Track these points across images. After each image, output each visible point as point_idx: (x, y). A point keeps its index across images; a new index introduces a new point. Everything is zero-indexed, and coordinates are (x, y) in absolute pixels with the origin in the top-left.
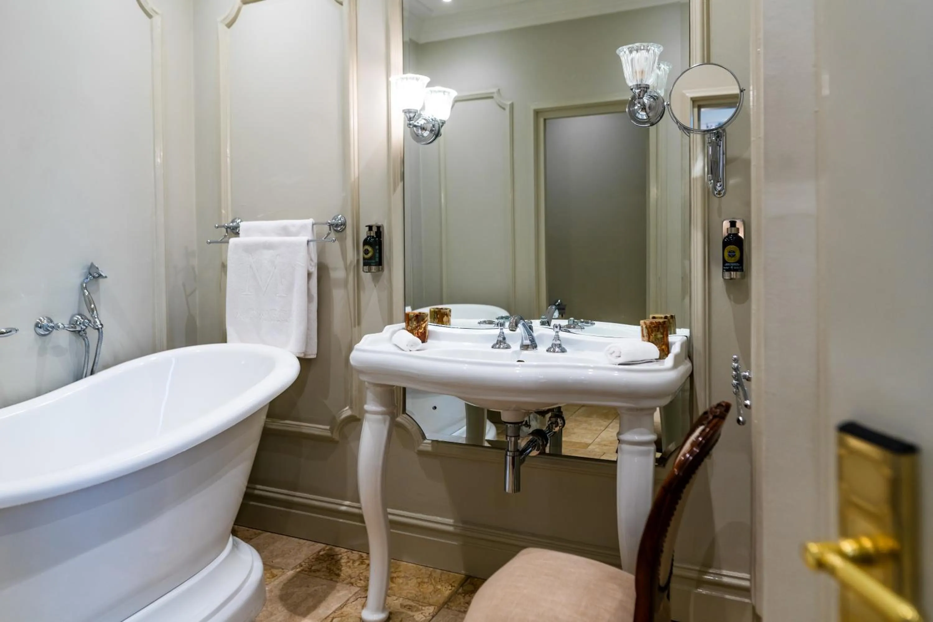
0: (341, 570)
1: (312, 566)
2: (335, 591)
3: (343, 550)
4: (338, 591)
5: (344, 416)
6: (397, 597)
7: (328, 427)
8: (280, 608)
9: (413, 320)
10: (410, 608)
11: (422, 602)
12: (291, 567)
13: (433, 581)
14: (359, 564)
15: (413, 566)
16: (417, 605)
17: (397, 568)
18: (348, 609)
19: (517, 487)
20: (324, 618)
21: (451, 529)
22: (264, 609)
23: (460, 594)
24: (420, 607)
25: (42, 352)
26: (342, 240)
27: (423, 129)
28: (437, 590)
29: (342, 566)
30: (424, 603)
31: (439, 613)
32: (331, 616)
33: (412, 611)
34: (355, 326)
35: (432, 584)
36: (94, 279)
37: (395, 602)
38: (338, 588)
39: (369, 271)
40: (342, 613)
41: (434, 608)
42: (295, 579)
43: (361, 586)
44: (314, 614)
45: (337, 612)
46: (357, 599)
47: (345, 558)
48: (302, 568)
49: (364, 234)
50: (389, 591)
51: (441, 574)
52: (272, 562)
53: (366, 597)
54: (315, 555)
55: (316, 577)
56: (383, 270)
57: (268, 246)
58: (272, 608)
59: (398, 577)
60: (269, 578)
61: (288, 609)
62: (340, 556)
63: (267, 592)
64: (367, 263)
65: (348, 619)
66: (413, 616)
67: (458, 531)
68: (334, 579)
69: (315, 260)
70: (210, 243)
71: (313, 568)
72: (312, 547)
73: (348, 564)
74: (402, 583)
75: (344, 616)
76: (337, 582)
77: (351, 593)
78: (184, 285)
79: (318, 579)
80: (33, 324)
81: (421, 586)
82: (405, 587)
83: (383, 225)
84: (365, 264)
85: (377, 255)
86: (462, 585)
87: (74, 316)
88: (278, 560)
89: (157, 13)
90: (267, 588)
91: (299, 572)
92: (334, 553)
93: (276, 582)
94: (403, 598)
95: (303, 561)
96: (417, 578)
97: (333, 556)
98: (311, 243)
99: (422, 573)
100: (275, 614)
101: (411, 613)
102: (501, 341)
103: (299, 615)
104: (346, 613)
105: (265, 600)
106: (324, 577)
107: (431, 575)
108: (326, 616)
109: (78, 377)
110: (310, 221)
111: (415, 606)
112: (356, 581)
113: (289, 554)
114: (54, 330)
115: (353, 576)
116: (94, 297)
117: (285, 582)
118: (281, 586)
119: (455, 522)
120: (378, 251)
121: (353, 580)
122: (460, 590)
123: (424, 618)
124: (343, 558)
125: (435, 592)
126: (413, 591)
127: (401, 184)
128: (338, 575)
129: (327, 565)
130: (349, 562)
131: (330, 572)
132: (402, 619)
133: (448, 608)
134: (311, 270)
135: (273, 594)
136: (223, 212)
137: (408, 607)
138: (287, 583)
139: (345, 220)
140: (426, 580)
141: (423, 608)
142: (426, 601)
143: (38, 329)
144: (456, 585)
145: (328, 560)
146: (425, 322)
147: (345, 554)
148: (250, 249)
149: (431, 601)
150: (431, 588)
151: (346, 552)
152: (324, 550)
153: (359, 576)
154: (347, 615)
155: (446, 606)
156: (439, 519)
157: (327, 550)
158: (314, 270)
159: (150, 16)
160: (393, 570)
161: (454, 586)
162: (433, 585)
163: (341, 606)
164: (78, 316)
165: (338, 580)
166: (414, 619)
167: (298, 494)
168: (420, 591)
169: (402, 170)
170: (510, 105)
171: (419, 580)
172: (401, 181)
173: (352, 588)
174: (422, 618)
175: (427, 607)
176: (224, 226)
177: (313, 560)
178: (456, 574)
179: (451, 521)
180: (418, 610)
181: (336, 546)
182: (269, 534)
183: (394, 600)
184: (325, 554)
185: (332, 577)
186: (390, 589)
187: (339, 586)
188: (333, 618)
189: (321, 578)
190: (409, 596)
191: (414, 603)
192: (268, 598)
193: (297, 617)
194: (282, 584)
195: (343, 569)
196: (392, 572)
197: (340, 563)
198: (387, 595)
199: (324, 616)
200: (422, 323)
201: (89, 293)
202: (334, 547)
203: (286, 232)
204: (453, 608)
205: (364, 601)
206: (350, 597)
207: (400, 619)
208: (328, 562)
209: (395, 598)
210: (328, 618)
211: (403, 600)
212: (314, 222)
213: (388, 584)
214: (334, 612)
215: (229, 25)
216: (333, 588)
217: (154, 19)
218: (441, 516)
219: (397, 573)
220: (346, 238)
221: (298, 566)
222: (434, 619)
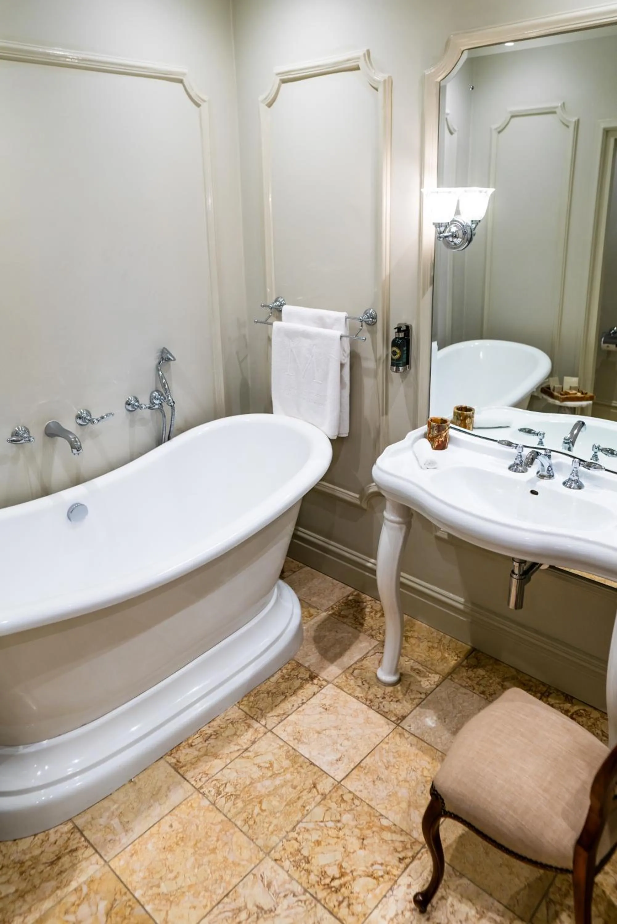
0: (365, 620)
1: (341, 611)
2: (358, 641)
3: (369, 598)
4: (361, 642)
5: (371, 490)
6: (408, 659)
7: (357, 496)
8: (313, 650)
9: (435, 428)
10: (419, 672)
11: (430, 669)
12: (325, 608)
13: (442, 648)
14: (380, 617)
15: (426, 627)
16: (425, 671)
17: (412, 627)
18: (367, 663)
19: (519, 605)
20: (347, 667)
21: (461, 607)
22: (301, 648)
23: (463, 666)
24: (428, 673)
25: (132, 423)
26: (373, 333)
27: (455, 236)
28: (444, 659)
29: (366, 615)
30: (432, 670)
31: (442, 684)
32: (353, 667)
33: (420, 676)
34: (383, 415)
35: (440, 650)
36: (166, 362)
37: (407, 664)
38: (360, 638)
39: (397, 370)
40: (362, 666)
41: (440, 677)
42: (327, 622)
43: (379, 640)
44: (339, 661)
45: (358, 663)
46: (375, 654)
47: (369, 607)
48: (333, 611)
49: (393, 334)
50: (402, 651)
51: (450, 641)
52: (310, 600)
53: (383, 653)
54: (344, 599)
55: (344, 623)
56: (410, 368)
57: (306, 335)
58: (307, 648)
59: (412, 637)
60: (307, 617)
61: (320, 652)
62: (365, 604)
63: (304, 631)
64: (395, 363)
65: (366, 673)
66: (420, 682)
67: (467, 610)
68: (358, 628)
69: (348, 351)
70: (257, 322)
71: (342, 613)
72: (343, 590)
73: (371, 614)
74: (414, 644)
75: (364, 669)
76: (360, 632)
77: (371, 646)
78: (237, 353)
79: (345, 626)
80: (124, 402)
81: (431, 651)
82: (417, 650)
83: (411, 326)
84: (393, 365)
85: (405, 356)
86: (467, 657)
87: (153, 392)
88: (314, 599)
89: (204, 101)
90: (304, 628)
91: (331, 615)
92: (360, 600)
93: (312, 622)
94: (414, 660)
95: (334, 604)
96: (429, 641)
97: (359, 602)
98: (344, 339)
99: (434, 637)
100: (309, 655)
101: (419, 679)
102: (517, 464)
103: (328, 660)
104: (365, 666)
105: (302, 639)
106: (350, 624)
107: (440, 640)
108: (349, 666)
109: (159, 442)
110: (343, 315)
111: (423, 671)
112: (376, 634)
113: (324, 594)
114: (139, 409)
115: (374, 628)
116: (166, 375)
117: (319, 623)
118: (315, 627)
119: (465, 601)
120: (405, 352)
121: (373, 633)
122: (465, 663)
123: (429, 686)
124: (368, 606)
125: (442, 660)
126: (424, 656)
127: (430, 289)
128: (362, 625)
129: (354, 612)
130: (372, 612)
131: (355, 620)
132: (411, 682)
133: (451, 679)
134: (343, 362)
135: (309, 634)
136: (268, 290)
137: (417, 671)
138: (321, 624)
139: (376, 314)
140: (436, 645)
141: (430, 675)
142: (433, 668)
143: (127, 406)
144: (462, 656)
145: (355, 606)
146: (446, 431)
147: (370, 602)
148: (292, 335)
149: (438, 669)
150: (439, 654)
151: (371, 600)
152: (353, 595)
153: (379, 629)
154: (366, 668)
155: (449, 677)
156: (451, 595)
157: (355, 595)
158: (347, 361)
159: (198, 105)
160: (408, 628)
161: (459, 657)
162: (441, 652)
163: (361, 658)
164: (155, 393)
165: (361, 630)
166: (421, 685)
167: (332, 543)
168: (429, 656)
169: (432, 274)
170: (575, 122)
171: (430, 644)
172: (430, 285)
173: (373, 640)
174: (428, 685)
175: (433, 675)
176: (268, 306)
177: (343, 604)
178: (463, 644)
179: (462, 600)
180: (425, 676)
181: (363, 593)
182: (309, 568)
183: (406, 662)
184: (353, 599)
185: (356, 626)
186: (404, 648)
187: (362, 636)
188: (355, 669)
189: (347, 624)
190: (420, 659)
191: (423, 668)
192: (305, 638)
193: (326, 662)
194: (317, 625)
195: (366, 618)
196: (407, 631)
197: (365, 612)
198: (400, 655)
199: (347, 665)
200: (443, 432)
201: (163, 374)
202: (361, 594)
203: (322, 323)
204: (456, 681)
205: (381, 657)
206: (370, 651)
207: (409, 683)
208: (355, 609)
209: (407, 659)
210: (350, 668)
211: (413, 663)
212: (347, 315)
213: (401, 643)
214: (356, 663)
215: (270, 105)
216: (357, 638)
217: (201, 107)
218: (453, 593)
219: (412, 632)
220: (376, 332)
221: (330, 609)
222: (438, 688)
